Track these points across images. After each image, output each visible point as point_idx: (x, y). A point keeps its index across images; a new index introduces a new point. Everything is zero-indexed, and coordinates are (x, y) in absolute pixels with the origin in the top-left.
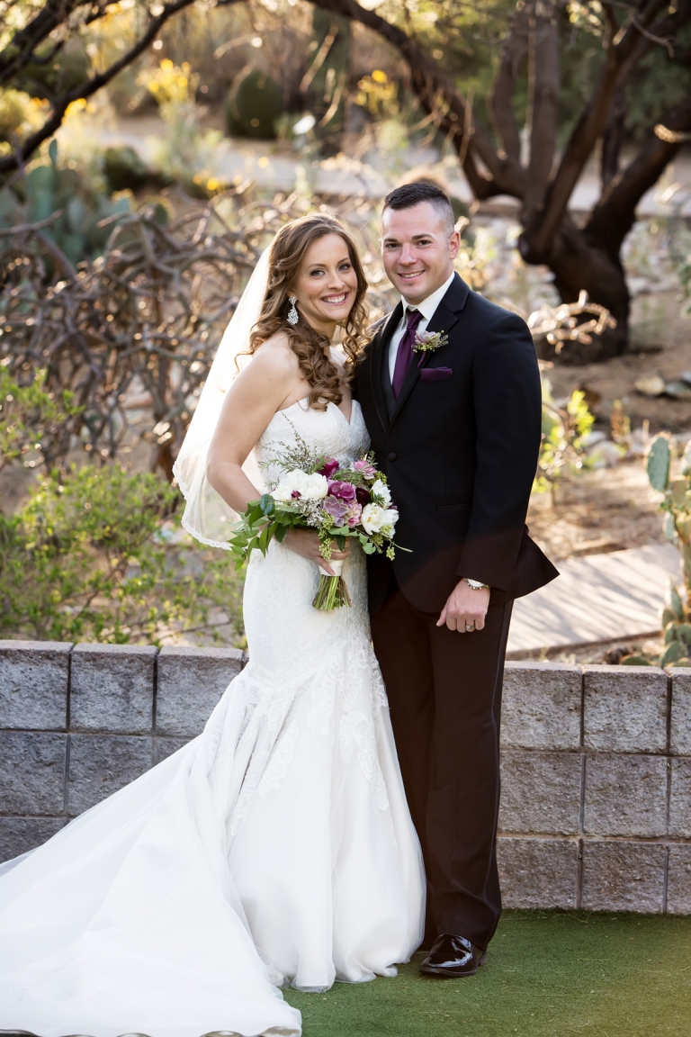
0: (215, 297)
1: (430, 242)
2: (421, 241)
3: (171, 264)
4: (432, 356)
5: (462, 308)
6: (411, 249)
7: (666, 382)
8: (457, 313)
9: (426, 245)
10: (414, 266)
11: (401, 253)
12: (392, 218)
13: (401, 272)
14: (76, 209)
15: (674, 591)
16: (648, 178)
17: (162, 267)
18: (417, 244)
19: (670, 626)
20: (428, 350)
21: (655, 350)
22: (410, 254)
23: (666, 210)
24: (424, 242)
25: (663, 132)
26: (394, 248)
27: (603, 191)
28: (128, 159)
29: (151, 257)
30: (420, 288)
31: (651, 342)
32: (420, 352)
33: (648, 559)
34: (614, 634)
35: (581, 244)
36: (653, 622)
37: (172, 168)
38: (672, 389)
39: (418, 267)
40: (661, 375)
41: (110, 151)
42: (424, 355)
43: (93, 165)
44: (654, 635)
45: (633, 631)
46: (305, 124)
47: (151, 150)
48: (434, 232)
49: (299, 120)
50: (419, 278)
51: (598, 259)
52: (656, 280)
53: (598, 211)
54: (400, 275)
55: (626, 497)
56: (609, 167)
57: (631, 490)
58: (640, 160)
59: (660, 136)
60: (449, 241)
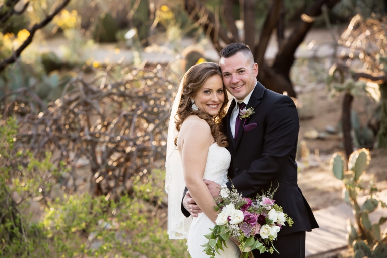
0: (114, 112)
1: (245, 71)
2: (240, 71)
3: (92, 99)
4: (249, 120)
5: (262, 97)
6: (236, 75)
7: (319, 131)
8: (260, 100)
9: (243, 73)
10: (239, 83)
11: (232, 78)
12: (225, 62)
13: (233, 87)
14: (32, 81)
15: (352, 226)
16: (299, 39)
17: (89, 100)
18: (239, 72)
19: (354, 243)
20: (247, 118)
21: (311, 118)
22: (236, 78)
23: (310, 54)
24: (242, 71)
25: (306, 18)
26: (228, 76)
27: (279, 47)
28: (52, 58)
29: (84, 97)
30: (242, 93)
31: (308, 114)
32: (243, 119)
33: (333, 213)
34: (325, 250)
35: (272, 72)
36: (344, 242)
37: (74, 59)
38: (323, 135)
39: (241, 83)
40: (316, 129)
41: (44, 55)
42: (246, 120)
43: (36, 62)
44: (345, 248)
45: (334, 247)
46: (131, 33)
47: (62, 52)
48: (246, 66)
49: (126, 33)
50: (242, 89)
51: (280, 79)
52: (304, 86)
53: (279, 58)
54: (233, 88)
55: (313, 186)
56: (280, 37)
57: (316, 182)
58: (295, 32)
59: (304, 20)
60: (253, 69)
